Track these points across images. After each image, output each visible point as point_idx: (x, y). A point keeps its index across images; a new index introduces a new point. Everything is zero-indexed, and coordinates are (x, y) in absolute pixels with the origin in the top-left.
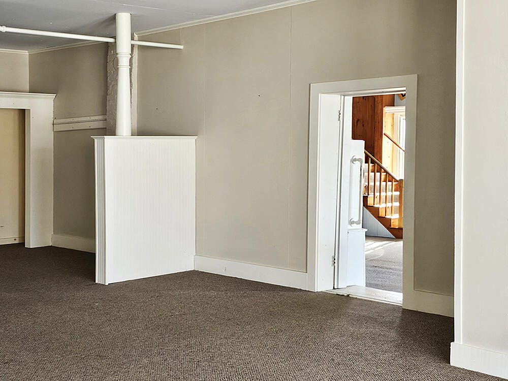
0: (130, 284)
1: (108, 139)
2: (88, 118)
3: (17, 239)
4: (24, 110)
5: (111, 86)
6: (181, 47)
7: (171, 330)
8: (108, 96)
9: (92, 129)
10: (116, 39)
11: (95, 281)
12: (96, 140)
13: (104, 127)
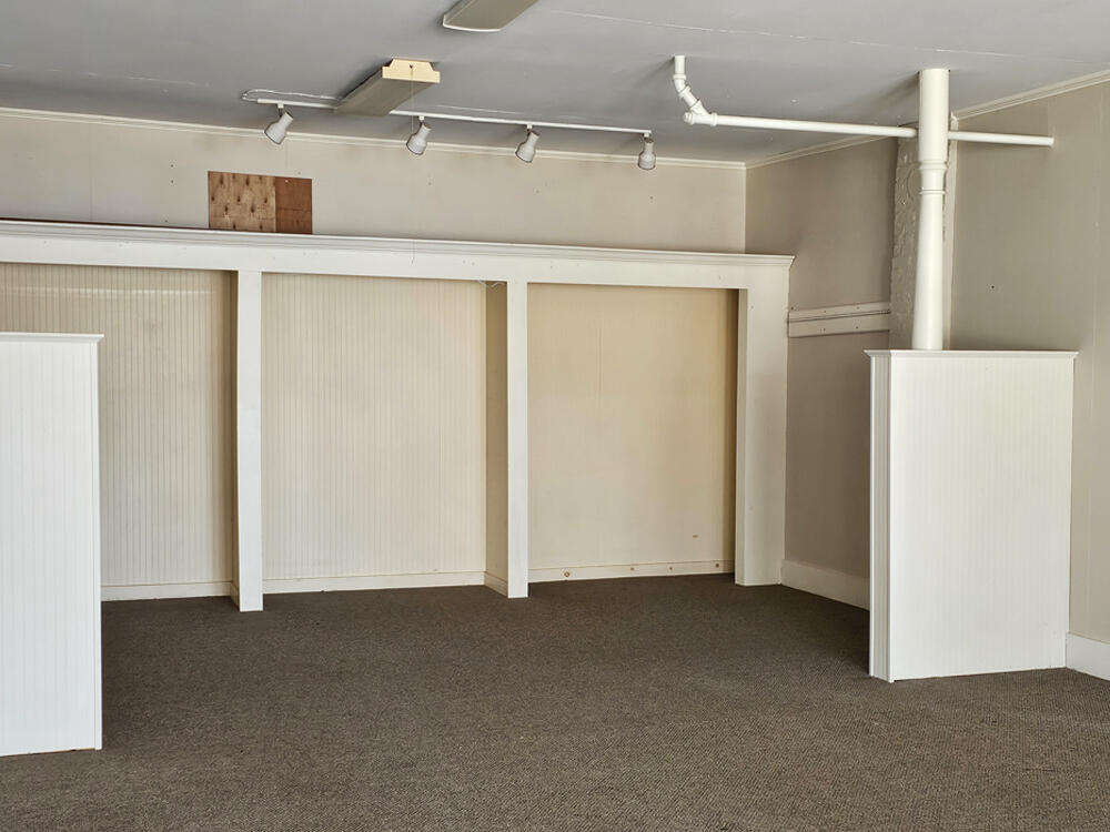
0: (937, 686)
1: (898, 358)
2: (854, 309)
3: (721, 565)
4: (736, 291)
5: (901, 237)
6: (1048, 141)
7: (1029, 804)
8: (894, 260)
9: (861, 333)
10: (917, 129)
11: (868, 672)
12: (873, 360)
13: (886, 328)
